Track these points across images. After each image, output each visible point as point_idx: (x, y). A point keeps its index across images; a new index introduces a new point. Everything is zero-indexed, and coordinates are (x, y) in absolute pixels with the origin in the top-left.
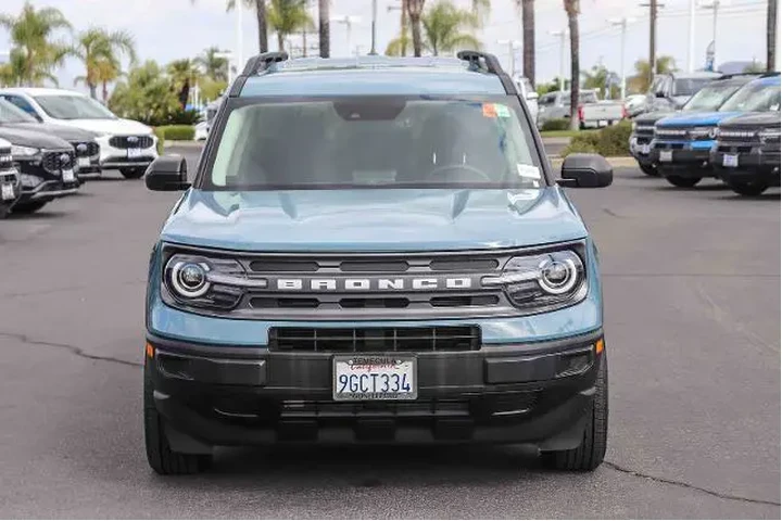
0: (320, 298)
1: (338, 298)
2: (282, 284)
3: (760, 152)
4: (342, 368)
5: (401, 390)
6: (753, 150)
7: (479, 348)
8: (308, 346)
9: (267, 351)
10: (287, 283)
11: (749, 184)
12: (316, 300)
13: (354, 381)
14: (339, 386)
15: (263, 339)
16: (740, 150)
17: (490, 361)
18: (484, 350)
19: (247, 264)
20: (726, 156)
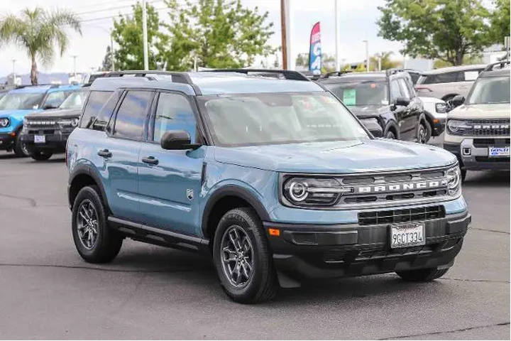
0: (378, 196)
1: (385, 195)
2: (361, 190)
3: (61, 133)
4: (394, 232)
5: (418, 240)
6: (55, 133)
7: (444, 217)
8: (373, 222)
9: (358, 226)
10: (363, 189)
11: (42, 153)
12: (375, 197)
13: (400, 238)
14: (393, 241)
15: (356, 219)
16: (46, 132)
17: (449, 222)
18: (447, 217)
19: (340, 180)
20: (35, 136)
